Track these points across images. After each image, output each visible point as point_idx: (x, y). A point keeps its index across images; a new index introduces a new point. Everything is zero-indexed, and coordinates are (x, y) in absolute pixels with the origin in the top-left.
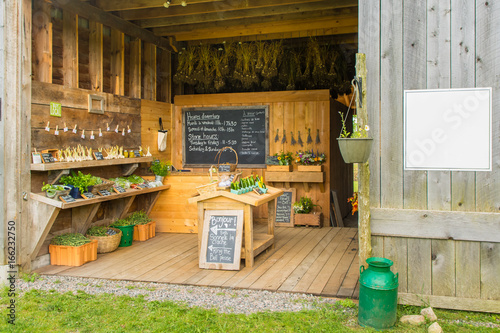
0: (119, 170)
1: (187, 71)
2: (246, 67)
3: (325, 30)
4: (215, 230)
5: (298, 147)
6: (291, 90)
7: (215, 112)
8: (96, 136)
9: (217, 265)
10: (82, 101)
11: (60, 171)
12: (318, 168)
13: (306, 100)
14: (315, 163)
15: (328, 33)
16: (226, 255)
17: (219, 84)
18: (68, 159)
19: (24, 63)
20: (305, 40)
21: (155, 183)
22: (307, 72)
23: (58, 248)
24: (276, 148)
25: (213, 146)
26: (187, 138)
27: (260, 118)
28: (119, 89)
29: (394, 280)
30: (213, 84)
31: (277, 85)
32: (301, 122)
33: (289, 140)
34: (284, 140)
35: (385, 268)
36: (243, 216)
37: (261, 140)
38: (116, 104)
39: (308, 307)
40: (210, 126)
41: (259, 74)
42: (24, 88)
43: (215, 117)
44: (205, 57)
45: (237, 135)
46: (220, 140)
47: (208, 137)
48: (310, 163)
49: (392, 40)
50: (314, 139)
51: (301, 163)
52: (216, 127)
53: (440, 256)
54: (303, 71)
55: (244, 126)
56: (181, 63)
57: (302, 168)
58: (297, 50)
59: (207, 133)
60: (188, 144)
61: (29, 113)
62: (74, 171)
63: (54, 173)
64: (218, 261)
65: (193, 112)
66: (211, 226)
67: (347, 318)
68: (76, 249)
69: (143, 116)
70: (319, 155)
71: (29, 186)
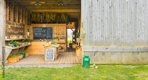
0: (21, 41)
1: (34, 19)
2: (48, 18)
3: (65, 11)
4: (48, 53)
5: (60, 36)
6: (57, 23)
7: (41, 28)
8: (17, 33)
9: (49, 60)
10: (14, 25)
11: (11, 41)
12: (64, 40)
13: (61, 26)
14: (63, 39)
15: (65, 12)
16: (51, 58)
17: (42, 22)
18: (13, 38)
19: (4, 16)
20: (61, 13)
21: (29, 44)
22: (61, 20)
23: (10, 58)
24: (54, 36)
25: (40, 35)
26: (34, 33)
27: (51, 29)
28: (21, 22)
29: (89, 59)
30: (40, 21)
31: (54, 22)
32: (60, 30)
33: (58, 34)
34: (57, 34)
35: (88, 57)
36: (54, 50)
37: (51, 34)
38: (20, 25)
39: (72, 66)
40: (40, 31)
41: (51, 20)
42: (4, 21)
43: (41, 29)
44: (39, 16)
45: (46, 33)
46: (42, 34)
47: (39, 33)
48: (62, 39)
49: (87, 16)
50: (63, 34)
51: (61, 39)
52: (41, 31)
53: (96, 55)
54: (60, 19)
55: (47, 31)
56: (32, 17)
57: (61, 40)
58: (59, 15)
59: (39, 32)
60: (34, 35)
61: (5, 27)
62: (14, 41)
63: (10, 41)
64: (49, 59)
65: (35, 28)
66: (47, 52)
67: (80, 67)
68: (15, 58)
69: (25, 28)
70: (64, 37)
71: (5, 44)
